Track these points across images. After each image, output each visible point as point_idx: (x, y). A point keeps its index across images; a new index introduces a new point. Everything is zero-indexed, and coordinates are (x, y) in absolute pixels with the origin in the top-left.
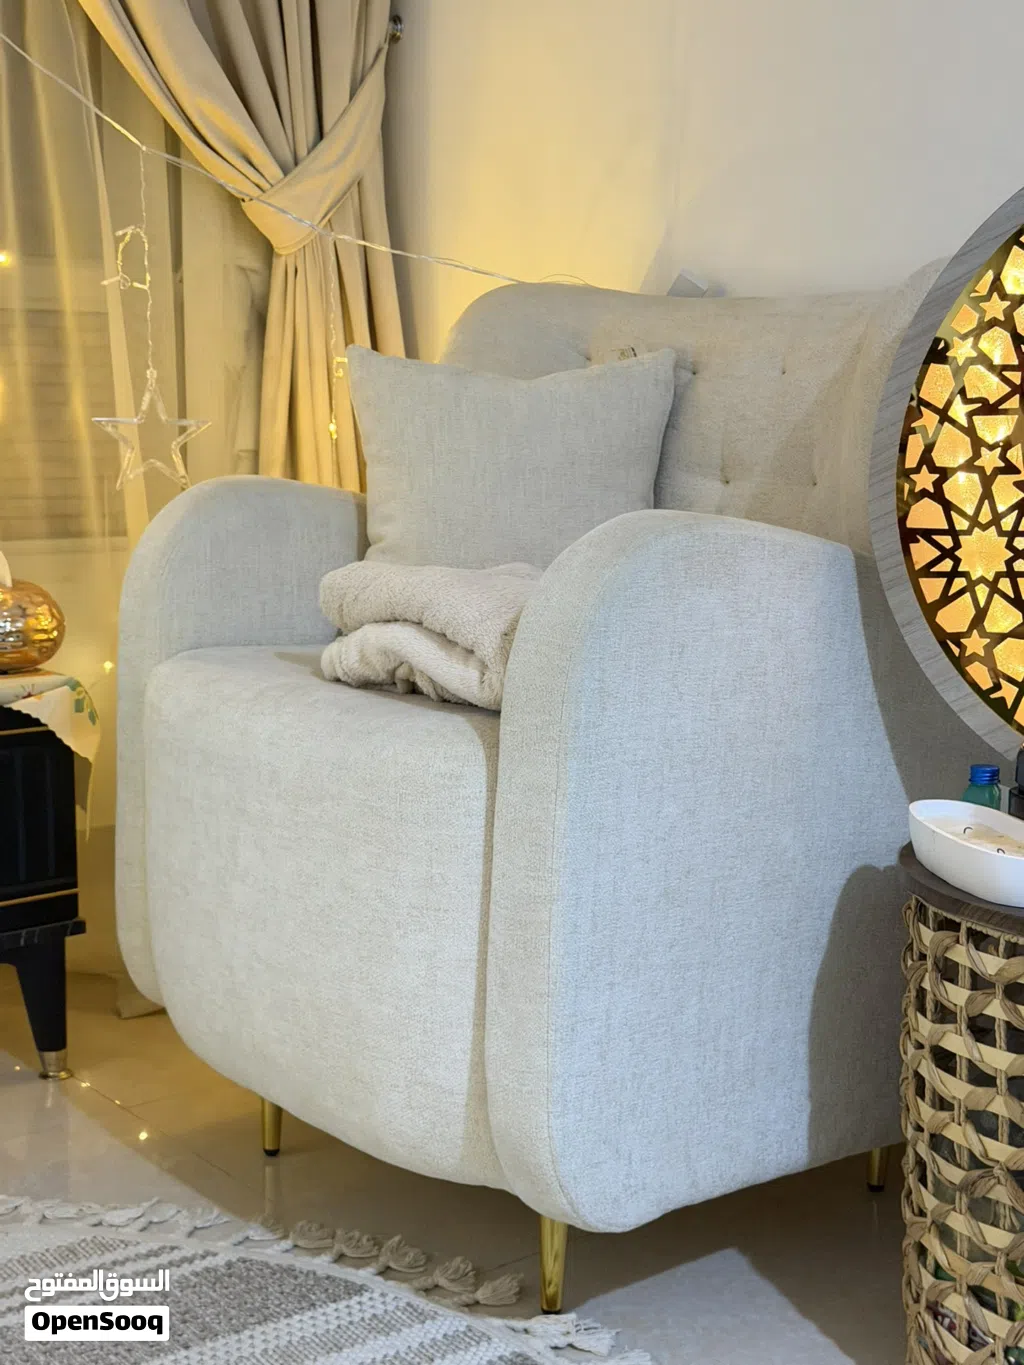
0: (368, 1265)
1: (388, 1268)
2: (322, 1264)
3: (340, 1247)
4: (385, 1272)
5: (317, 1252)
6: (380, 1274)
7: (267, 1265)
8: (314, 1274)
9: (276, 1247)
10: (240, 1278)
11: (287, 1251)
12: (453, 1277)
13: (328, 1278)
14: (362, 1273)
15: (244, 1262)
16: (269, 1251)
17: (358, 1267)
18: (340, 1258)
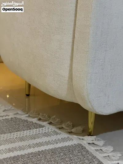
0: (46, 121)
1: (51, 123)
2: (35, 120)
3: (40, 117)
4: (50, 123)
5: (34, 117)
6: (49, 124)
7: (21, 119)
8: (32, 122)
9: (24, 116)
10: (14, 121)
11: (27, 117)
12: (67, 126)
13: (36, 123)
14: (44, 123)
15: (15, 118)
16: (22, 116)
17: (43, 122)
18: (40, 119)
